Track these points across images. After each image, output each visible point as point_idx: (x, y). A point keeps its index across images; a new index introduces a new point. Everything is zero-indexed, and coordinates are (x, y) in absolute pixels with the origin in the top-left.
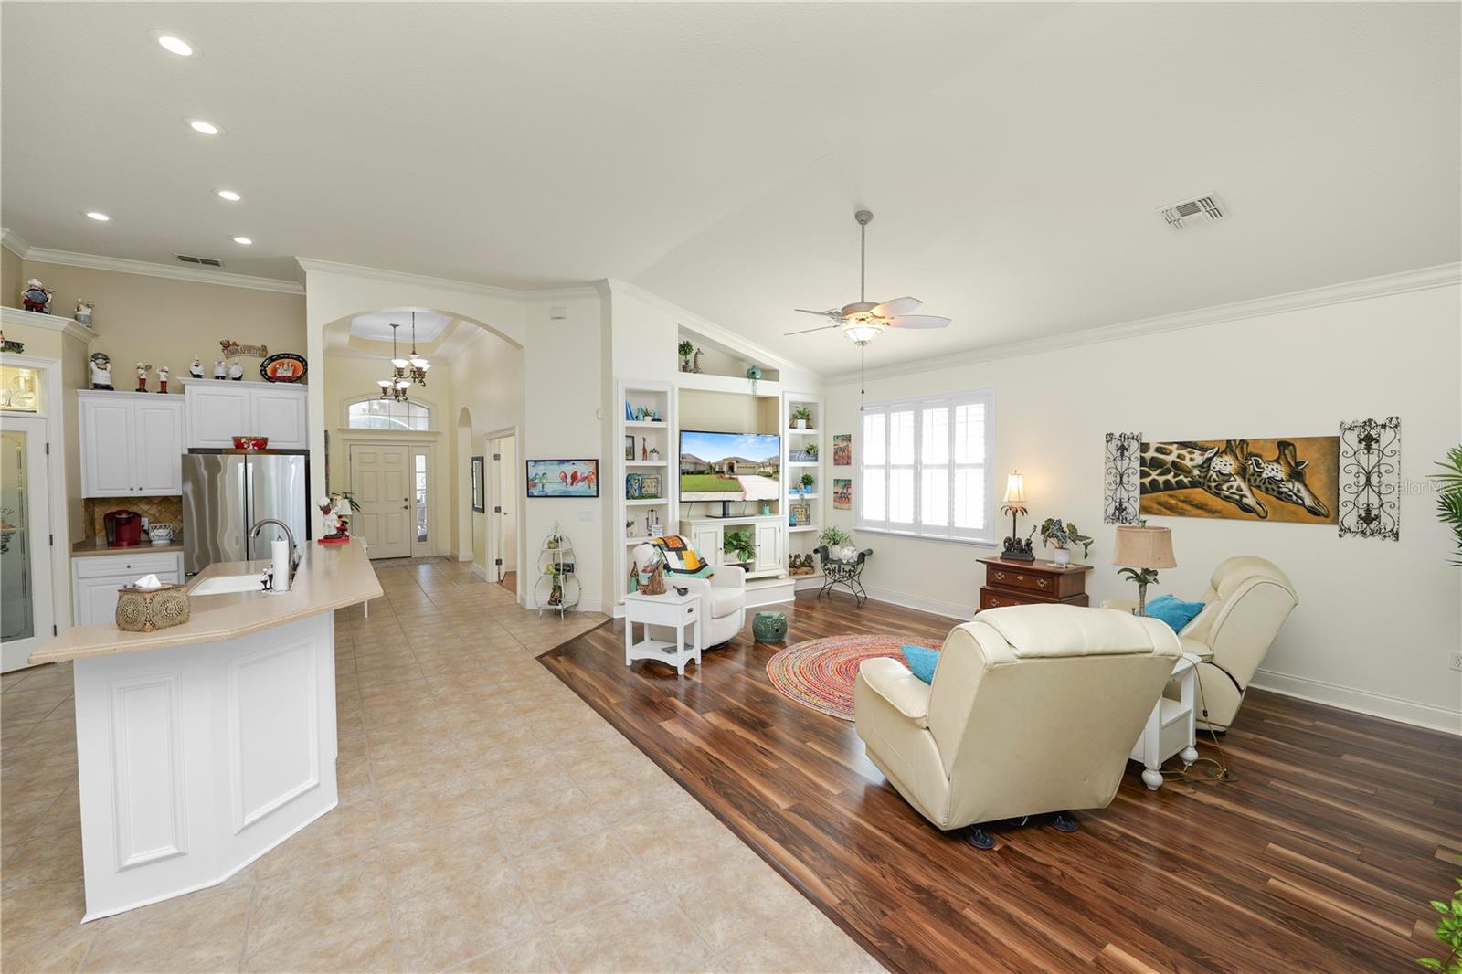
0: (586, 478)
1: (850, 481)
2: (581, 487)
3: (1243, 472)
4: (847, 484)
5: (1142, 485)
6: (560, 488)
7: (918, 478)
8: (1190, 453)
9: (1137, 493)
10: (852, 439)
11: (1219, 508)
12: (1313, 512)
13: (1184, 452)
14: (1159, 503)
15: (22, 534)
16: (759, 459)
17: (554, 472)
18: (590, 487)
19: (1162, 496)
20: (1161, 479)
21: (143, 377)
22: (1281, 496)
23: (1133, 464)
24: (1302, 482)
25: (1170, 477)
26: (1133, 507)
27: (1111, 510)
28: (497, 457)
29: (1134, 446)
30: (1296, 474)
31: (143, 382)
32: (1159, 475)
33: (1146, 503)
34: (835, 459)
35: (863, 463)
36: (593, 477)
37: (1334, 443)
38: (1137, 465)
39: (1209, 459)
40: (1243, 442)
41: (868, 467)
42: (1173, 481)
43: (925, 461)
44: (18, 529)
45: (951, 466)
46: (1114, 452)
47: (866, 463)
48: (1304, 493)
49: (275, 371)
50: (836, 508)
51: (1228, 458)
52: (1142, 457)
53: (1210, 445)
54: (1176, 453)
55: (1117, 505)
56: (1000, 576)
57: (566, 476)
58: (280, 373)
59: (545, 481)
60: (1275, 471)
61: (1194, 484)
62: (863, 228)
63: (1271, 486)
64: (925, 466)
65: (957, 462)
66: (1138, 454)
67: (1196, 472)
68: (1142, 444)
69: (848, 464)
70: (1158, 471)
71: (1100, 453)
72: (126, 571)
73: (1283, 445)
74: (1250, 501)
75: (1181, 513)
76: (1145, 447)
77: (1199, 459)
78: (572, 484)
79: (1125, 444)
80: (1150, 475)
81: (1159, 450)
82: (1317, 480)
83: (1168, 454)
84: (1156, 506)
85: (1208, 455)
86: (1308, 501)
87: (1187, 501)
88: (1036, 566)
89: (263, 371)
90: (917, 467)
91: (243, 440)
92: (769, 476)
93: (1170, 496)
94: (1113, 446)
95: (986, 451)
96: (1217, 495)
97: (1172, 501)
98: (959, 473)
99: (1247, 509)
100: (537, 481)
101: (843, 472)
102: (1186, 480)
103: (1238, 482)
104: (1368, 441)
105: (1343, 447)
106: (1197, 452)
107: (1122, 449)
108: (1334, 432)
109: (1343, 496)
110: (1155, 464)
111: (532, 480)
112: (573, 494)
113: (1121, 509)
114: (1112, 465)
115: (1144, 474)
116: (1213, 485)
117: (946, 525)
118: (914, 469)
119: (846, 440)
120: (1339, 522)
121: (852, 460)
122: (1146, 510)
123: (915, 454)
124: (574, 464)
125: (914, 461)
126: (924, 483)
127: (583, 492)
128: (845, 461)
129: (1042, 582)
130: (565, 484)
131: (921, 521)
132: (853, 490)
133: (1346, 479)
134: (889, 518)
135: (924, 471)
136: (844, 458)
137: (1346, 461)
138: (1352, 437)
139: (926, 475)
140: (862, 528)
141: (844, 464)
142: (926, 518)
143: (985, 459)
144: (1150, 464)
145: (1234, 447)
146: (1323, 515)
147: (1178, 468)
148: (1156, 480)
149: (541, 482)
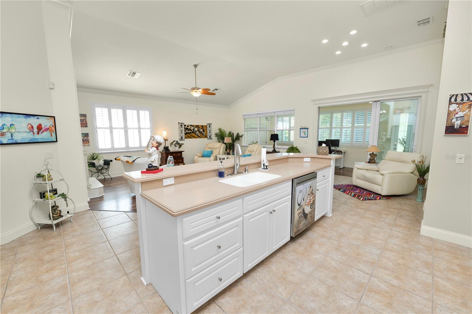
0: (48, 129)
1: (88, 134)
2: (45, 136)
3: (198, 130)
5: (185, 133)
6: (29, 136)
7: (126, 132)
9: (184, 135)
10: (87, 116)
12: (205, 136)
14: (188, 136)
17: (22, 124)
18: (51, 135)
20: (188, 132)
22: (202, 134)
25: (189, 131)
26: (184, 137)
27: (180, 138)
29: (183, 125)
30: (204, 131)
32: (188, 131)
33: (186, 136)
35: (96, 126)
36: (53, 128)
37: (207, 126)
38: (184, 129)
39: (194, 128)
41: (99, 128)
43: (129, 126)
45: (139, 129)
47: (98, 127)
48: (204, 134)
51: (196, 128)
54: (190, 127)
56: (169, 155)
57: (32, 127)
59: (13, 131)
60: (201, 130)
61: (192, 133)
62: (195, 69)
63: (201, 133)
64: (129, 128)
65: (141, 127)
66: (184, 127)
67: (193, 130)
68: (185, 125)
69: (86, 126)
71: (177, 126)
73: (202, 126)
74: (199, 135)
75: (191, 138)
76: (185, 126)
77: (193, 128)
78: (38, 133)
81: (187, 126)
82: (205, 132)
85: (194, 127)
87: (192, 136)
88: (171, 152)
90: (126, 129)
93: (189, 135)
95: (150, 125)
96: (195, 134)
97: (190, 136)
98: (142, 131)
99: (199, 136)
100: (5, 131)
101: (85, 130)
103: (198, 132)
104: (210, 126)
105: (208, 127)
107: (181, 126)
108: (206, 125)
109: (208, 134)
110: (187, 129)
112: (39, 141)
113: (182, 138)
114: (180, 129)
115: (185, 131)
116: (195, 132)
117: (139, 146)
118: (124, 129)
119: (84, 117)
120: (207, 138)
121: (88, 125)
122: (186, 138)
123: (124, 124)
124: (38, 118)
125: (124, 127)
126: (129, 134)
127: (47, 139)
128: (83, 125)
129: (179, 155)
130: (32, 133)
131: (129, 146)
132: (90, 138)
133: (208, 132)
134: (114, 147)
135: (128, 130)
136: (83, 124)
137: (208, 129)
138: (208, 126)
139: (129, 131)
140: (98, 152)
141: (83, 127)
142: (131, 145)
143: (150, 127)
144: (186, 129)
145: (197, 126)
146: (206, 137)
147: (190, 130)
148: (187, 132)
149: (9, 131)
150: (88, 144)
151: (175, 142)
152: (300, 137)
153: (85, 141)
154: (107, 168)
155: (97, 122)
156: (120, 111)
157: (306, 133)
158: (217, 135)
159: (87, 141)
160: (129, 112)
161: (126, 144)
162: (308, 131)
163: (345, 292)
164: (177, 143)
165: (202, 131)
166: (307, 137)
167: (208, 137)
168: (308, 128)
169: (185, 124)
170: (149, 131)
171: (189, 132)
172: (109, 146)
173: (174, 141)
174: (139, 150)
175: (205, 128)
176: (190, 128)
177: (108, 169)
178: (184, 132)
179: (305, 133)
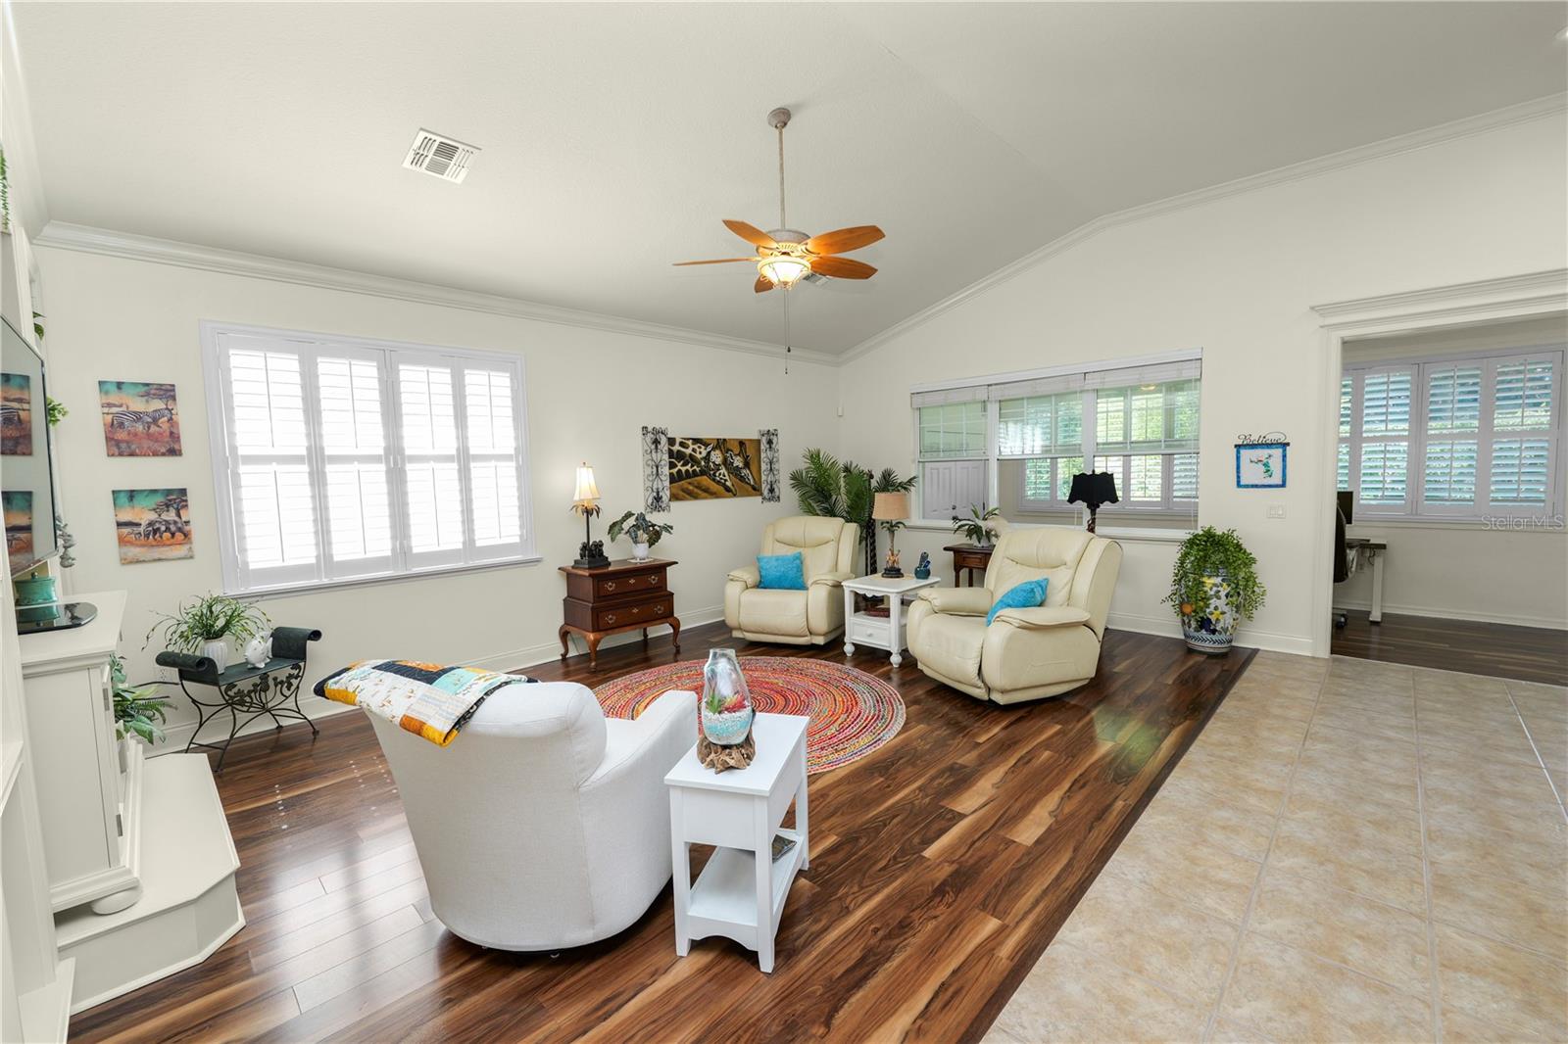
1: (183, 492)
3: (725, 462)
4: (176, 499)
5: (671, 474)
7: (397, 480)
8: (700, 447)
9: (667, 483)
10: (178, 394)
11: (715, 490)
12: (754, 489)
13: (696, 447)
14: (683, 490)
19: (684, 483)
20: (683, 469)
22: (742, 479)
23: (663, 456)
24: (749, 469)
25: (688, 467)
26: (666, 495)
27: (650, 501)
29: (664, 440)
30: (747, 465)
32: (683, 465)
33: (674, 491)
34: (108, 439)
35: (234, 449)
37: (759, 441)
38: (666, 457)
39: (709, 453)
40: (725, 440)
41: (251, 459)
42: (691, 470)
43: (410, 447)
45: (464, 459)
46: (650, 444)
47: (242, 451)
48: (750, 477)
50: (126, 561)
51: (718, 452)
52: (669, 449)
53: (708, 442)
54: (692, 447)
55: (655, 494)
56: (611, 586)
60: (738, 462)
61: (703, 473)
62: (781, 133)
63: (735, 472)
64: (410, 457)
65: (473, 452)
66: (666, 448)
67: (703, 463)
68: (669, 439)
69: (174, 452)
70: (681, 463)
71: (636, 447)
73: (742, 443)
74: (728, 484)
75: (695, 497)
76: (671, 441)
77: (704, 454)
79: (658, 437)
80: (676, 466)
81: (682, 444)
82: (754, 467)
83: (687, 448)
84: (681, 493)
85: (709, 449)
86: (752, 483)
87: (699, 487)
88: (613, 567)
90: (395, 462)
93: (689, 484)
94: (649, 439)
95: (516, 438)
96: (714, 480)
97: (691, 488)
98: (477, 470)
99: (728, 489)
101: (152, 472)
102: (698, 469)
103: (723, 470)
104: (770, 442)
105: (762, 447)
106: (703, 447)
107: (656, 442)
108: (756, 437)
109: (764, 478)
110: (680, 456)
113: (658, 499)
114: (649, 457)
115: (672, 466)
116: (712, 472)
117: (460, 546)
118: (387, 462)
119: (157, 397)
120: (761, 494)
121: (186, 443)
122: (674, 497)
123: (387, 437)
125: (387, 449)
128: (156, 446)
129: (653, 579)
131: (411, 548)
132: (196, 514)
133: (764, 466)
134: (331, 556)
135: (408, 467)
136: (157, 441)
137: (763, 455)
138: (764, 440)
139: (414, 473)
140: (242, 591)
141: (155, 454)
142: (422, 541)
143: (516, 449)
144: (676, 457)
145: (721, 444)
146: (756, 490)
147: (693, 459)
148: (680, 471)
150: (182, 550)
151: (634, 518)
152: (1239, 485)
153: (167, 535)
154: (290, 676)
155: (239, 427)
156: (367, 372)
157: (1272, 468)
158: (797, 480)
159: (180, 530)
160: (412, 378)
161: (394, 538)
162: (1284, 456)
164: (642, 523)
165: (741, 465)
166: (1283, 485)
167: (766, 492)
168: (1288, 444)
169: (669, 436)
170: (508, 471)
171: (687, 471)
172: (303, 552)
173: (629, 515)
174: (462, 564)
175: (750, 452)
176: (694, 450)
177: (295, 682)
178: (666, 471)
179: (1266, 465)
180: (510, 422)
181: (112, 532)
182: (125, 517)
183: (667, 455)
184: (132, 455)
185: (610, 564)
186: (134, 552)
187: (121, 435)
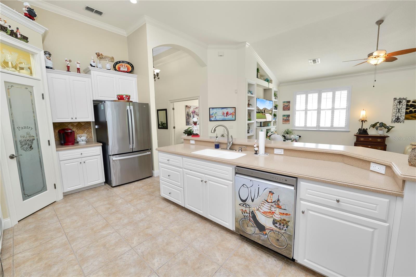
0: (231, 114)
1: (289, 115)
2: (230, 117)
4: (288, 116)
5: (406, 112)
6: (222, 118)
7: (319, 113)
9: (404, 114)
10: (290, 102)
14: (412, 117)
15: (37, 140)
16: (269, 109)
17: (220, 112)
18: (233, 117)
19: (413, 115)
20: (413, 110)
21: (69, 65)
23: (403, 106)
25: (415, 109)
26: (402, 118)
27: (394, 119)
28: (173, 109)
29: (404, 101)
31: (68, 67)
33: (407, 117)
34: (283, 109)
35: (296, 109)
36: (234, 113)
38: (405, 107)
41: (297, 111)
43: (322, 108)
44: (35, 138)
45: (333, 109)
49: (119, 68)
50: (283, 123)
52: (407, 104)
55: (397, 118)
56: (362, 139)
57: (224, 113)
58: (122, 69)
59: (216, 115)
64: (322, 109)
65: (335, 108)
66: (405, 103)
69: (289, 110)
70: (413, 108)
71: (391, 104)
72: (80, 156)
76: (408, 101)
78: (226, 116)
79: (401, 101)
80: (410, 109)
81: (413, 102)
83: (415, 103)
84: (411, 117)
88: (369, 135)
89: (114, 67)
90: (319, 110)
91: (124, 96)
92: (271, 114)
94: (396, 102)
95: (347, 105)
97: (415, 116)
98: (336, 112)
100: (213, 115)
101: (287, 113)
110: (412, 106)
111: (211, 115)
112: (226, 120)
114: (395, 107)
115: (407, 109)
117: (330, 126)
118: (318, 111)
119: (288, 103)
122: (406, 119)
123: (318, 106)
124: (227, 109)
125: (318, 108)
126: (321, 115)
127: (230, 119)
129: (379, 140)
130: (224, 116)
131: (320, 126)
132: (290, 118)
134: (306, 125)
136: (287, 108)
139: (322, 112)
140: (294, 129)
141: (287, 110)
142: (322, 125)
143: (346, 107)
144: (410, 106)
149: (215, 115)
150: (288, 123)
155: (297, 106)
156: (316, 95)
159: (288, 120)
160: (324, 95)
161: (317, 124)
163: (167, 264)
170: (344, 111)
171: (415, 111)
172: (303, 125)
173: (378, 123)
174: (330, 130)
178: (404, 110)
180: (346, 101)
181: (282, 120)
182: (283, 118)
183: (405, 106)
184: (285, 110)
185: (368, 134)
186: (284, 122)
187: (284, 108)
